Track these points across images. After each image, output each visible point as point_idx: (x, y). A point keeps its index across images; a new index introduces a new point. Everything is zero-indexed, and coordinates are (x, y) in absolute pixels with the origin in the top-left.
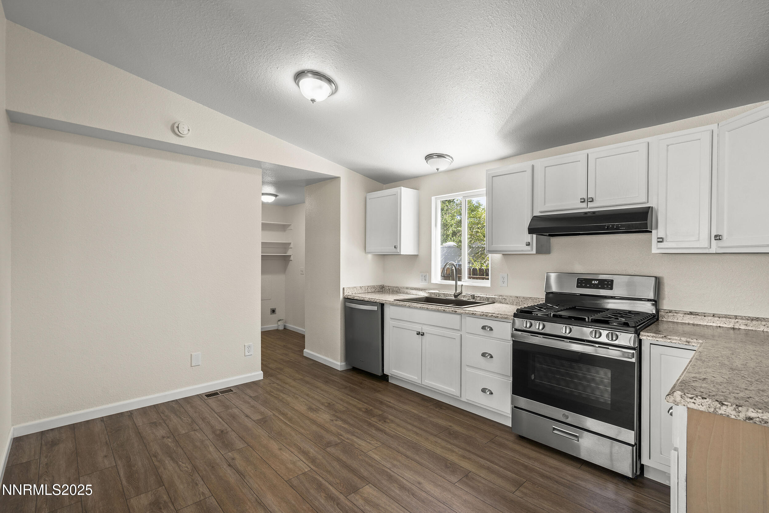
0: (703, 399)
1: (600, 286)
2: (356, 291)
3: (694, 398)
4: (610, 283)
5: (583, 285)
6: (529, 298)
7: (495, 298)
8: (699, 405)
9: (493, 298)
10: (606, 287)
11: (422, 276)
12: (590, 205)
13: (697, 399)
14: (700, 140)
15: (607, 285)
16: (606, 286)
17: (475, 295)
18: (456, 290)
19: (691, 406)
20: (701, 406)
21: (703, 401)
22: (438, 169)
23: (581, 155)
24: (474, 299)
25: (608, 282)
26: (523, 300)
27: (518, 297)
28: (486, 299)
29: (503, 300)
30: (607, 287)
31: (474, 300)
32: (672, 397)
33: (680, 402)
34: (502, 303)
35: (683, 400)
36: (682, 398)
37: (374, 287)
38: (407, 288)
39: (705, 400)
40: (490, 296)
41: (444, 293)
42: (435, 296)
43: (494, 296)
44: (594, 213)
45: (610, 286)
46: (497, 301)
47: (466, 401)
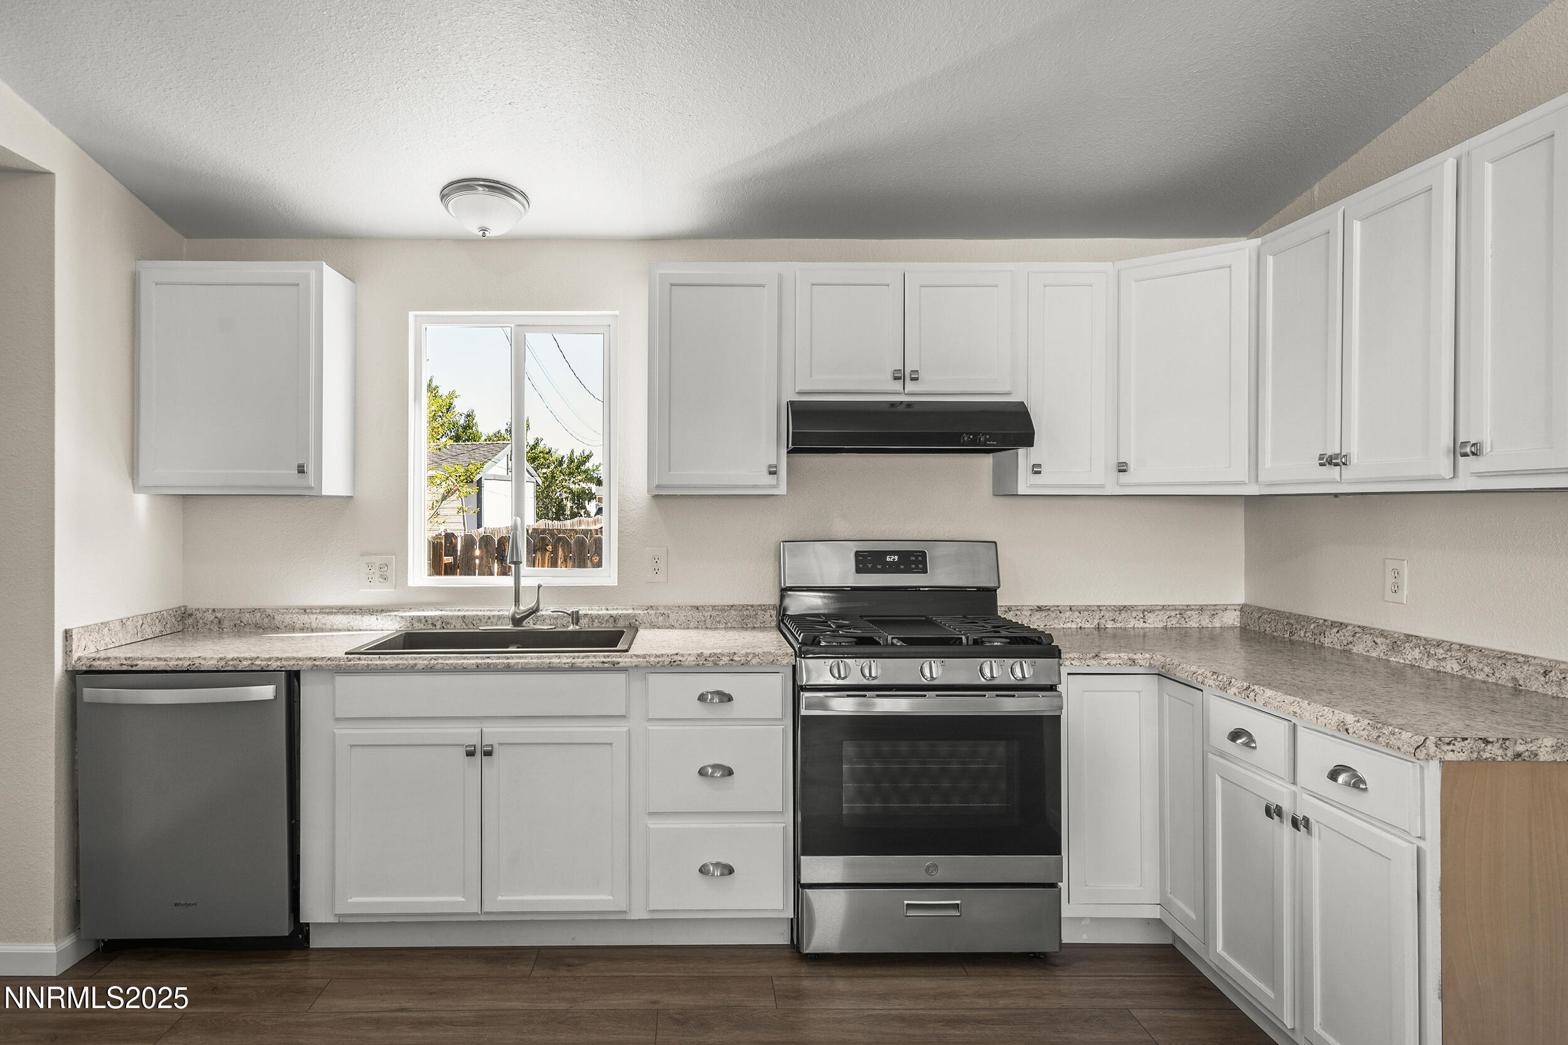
0: (1463, 741)
1: (902, 567)
2: (107, 639)
3: (1453, 742)
4: (920, 558)
5: (870, 566)
6: (728, 606)
7: (634, 616)
8: (1459, 752)
9: (629, 615)
10: (914, 569)
11: (370, 566)
12: (911, 387)
13: (1456, 743)
14: (1091, 286)
15: (916, 562)
16: (913, 566)
17: (581, 612)
18: (517, 601)
19: (1450, 757)
20: (1461, 753)
21: (1463, 745)
22: (484, 230)
23: (890, 271)
24: (577, 624)
25: (917, 557)
26: (714, 613)
27: (700, 608)
28: (607, 621)
29: (661, 619)
30: (917, 567)
31: (578, 627)
32: (1423, 749)
33: (1434, 754)
34: (658, 628)
35: (1439, 750)
36: (1437, 747)
37: (159, 617)
38: (305, 610)
39: (1466, 742)
40: (620, 612)
41: (464, 616)
42: (430, 626)
43: (630, 612)
44: (909, 404)
45: (921, 566)
46: (643, 624)
47: (646, 916)
